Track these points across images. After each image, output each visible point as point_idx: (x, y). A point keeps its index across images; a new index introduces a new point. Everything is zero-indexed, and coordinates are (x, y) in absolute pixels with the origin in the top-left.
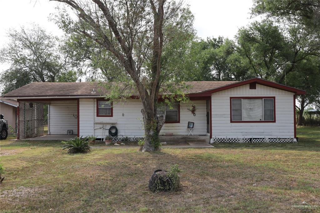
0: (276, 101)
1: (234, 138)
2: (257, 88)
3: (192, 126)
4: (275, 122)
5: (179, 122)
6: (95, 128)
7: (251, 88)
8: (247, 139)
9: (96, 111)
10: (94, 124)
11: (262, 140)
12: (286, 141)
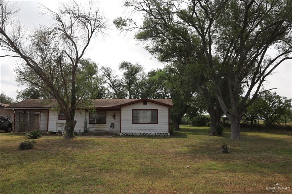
0: (158, 111)
1: (133, 132)
2: (147, 104)
3: (113, 126)
4: (157, 123)
5: (106, 123)
6: (58, 126)
7: (144, 104)
8: (141, 133)
9: (58, 116)
10: (57, 124)
11: (150, 134)
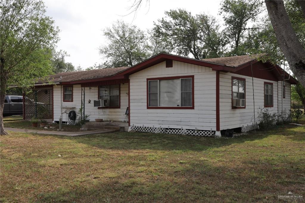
0: (195, 81)
1: (150, 126)
2: (173, 66)
5: (120, 107)
6: (62, 112)
7: (167, 66)
8: (163, 129)
10: (61, 108)
11: (178, 131)
12: (206, 134)
